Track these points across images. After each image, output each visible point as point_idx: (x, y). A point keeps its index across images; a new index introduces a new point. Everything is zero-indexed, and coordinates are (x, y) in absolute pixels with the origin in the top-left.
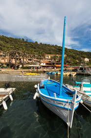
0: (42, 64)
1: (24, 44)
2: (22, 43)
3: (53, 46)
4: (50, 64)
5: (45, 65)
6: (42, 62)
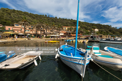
0: (61, 34)
1: (47, 19)
2: (45, 19)
3: (69, 20)
4: (67, 34)
5: (63, 34)
6: (61, 33)
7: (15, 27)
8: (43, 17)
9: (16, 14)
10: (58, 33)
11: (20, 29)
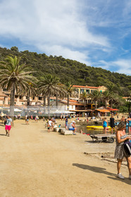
5: (74, 109)
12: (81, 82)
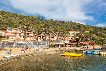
6: (66, 40)
7: (9, 33)
8: (35, 19)
9: (5, 15)
10: (63, 41)
11: (14, 35)
12: (77, 30)
